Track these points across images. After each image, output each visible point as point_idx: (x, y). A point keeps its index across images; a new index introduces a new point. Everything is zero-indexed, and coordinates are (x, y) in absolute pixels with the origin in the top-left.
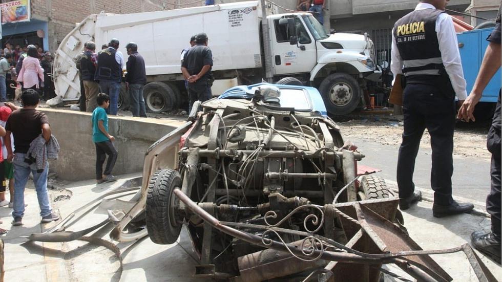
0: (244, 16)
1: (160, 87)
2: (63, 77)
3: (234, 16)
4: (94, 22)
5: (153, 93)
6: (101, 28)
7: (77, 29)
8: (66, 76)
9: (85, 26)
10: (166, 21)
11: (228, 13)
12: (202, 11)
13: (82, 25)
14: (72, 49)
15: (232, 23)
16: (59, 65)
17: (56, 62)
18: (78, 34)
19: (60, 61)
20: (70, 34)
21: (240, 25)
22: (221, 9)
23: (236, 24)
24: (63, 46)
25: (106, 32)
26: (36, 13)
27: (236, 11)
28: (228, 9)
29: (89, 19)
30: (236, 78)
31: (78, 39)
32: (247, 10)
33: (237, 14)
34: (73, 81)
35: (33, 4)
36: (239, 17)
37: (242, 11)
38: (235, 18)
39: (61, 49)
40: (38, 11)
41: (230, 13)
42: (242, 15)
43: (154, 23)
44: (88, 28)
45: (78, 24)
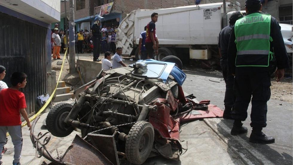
0: (213, 13)
1: (165, 50)
2: (120, 42)
3: (207, 13)
4: (135, 14)
5: (161, 53)
6: (138, 18)
7: (127, 18)
8: (121, 42)
9: (131, 17)
10: (170, 15)
11: (204, 11)
12: (189, 10)
13: (129, 16)
14: (124, 28)
15: (205, 17)
16: (118, 36)
17: (117, 34)
18: (127, 21)
19: (119, 34)
20: (123, 20)
21: (210, 18)
22: (200, 8)
23: (207, 18)
24: (121, 26)
25: (140, 20)
26: (116, 9)
27: (208, 10)
28: (204, 9)
29: (132, 13)
30: (207, 50)
31: (127, 23)
32: (215, 10)
33: (208, 12)
34: (124, 44)
35: (115, 5)
36: (210, 14)
37: (212, 10)
38: (207, 14)
39: (120, 28)
40: (117, 8)
41: (205, 11)
42: (211, 12)
43: (164, 16)
44: (132, 18)
45: (128, 15)
